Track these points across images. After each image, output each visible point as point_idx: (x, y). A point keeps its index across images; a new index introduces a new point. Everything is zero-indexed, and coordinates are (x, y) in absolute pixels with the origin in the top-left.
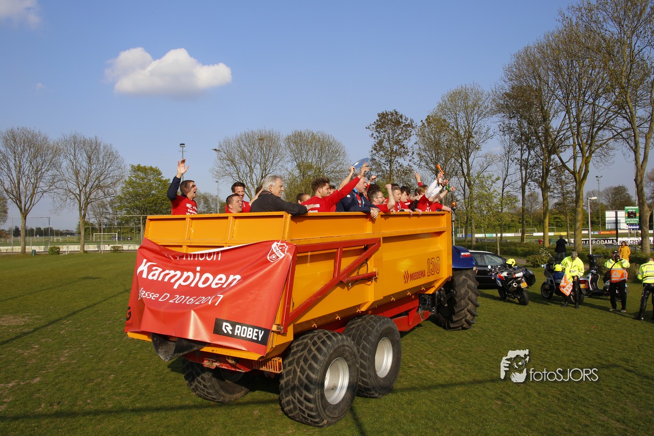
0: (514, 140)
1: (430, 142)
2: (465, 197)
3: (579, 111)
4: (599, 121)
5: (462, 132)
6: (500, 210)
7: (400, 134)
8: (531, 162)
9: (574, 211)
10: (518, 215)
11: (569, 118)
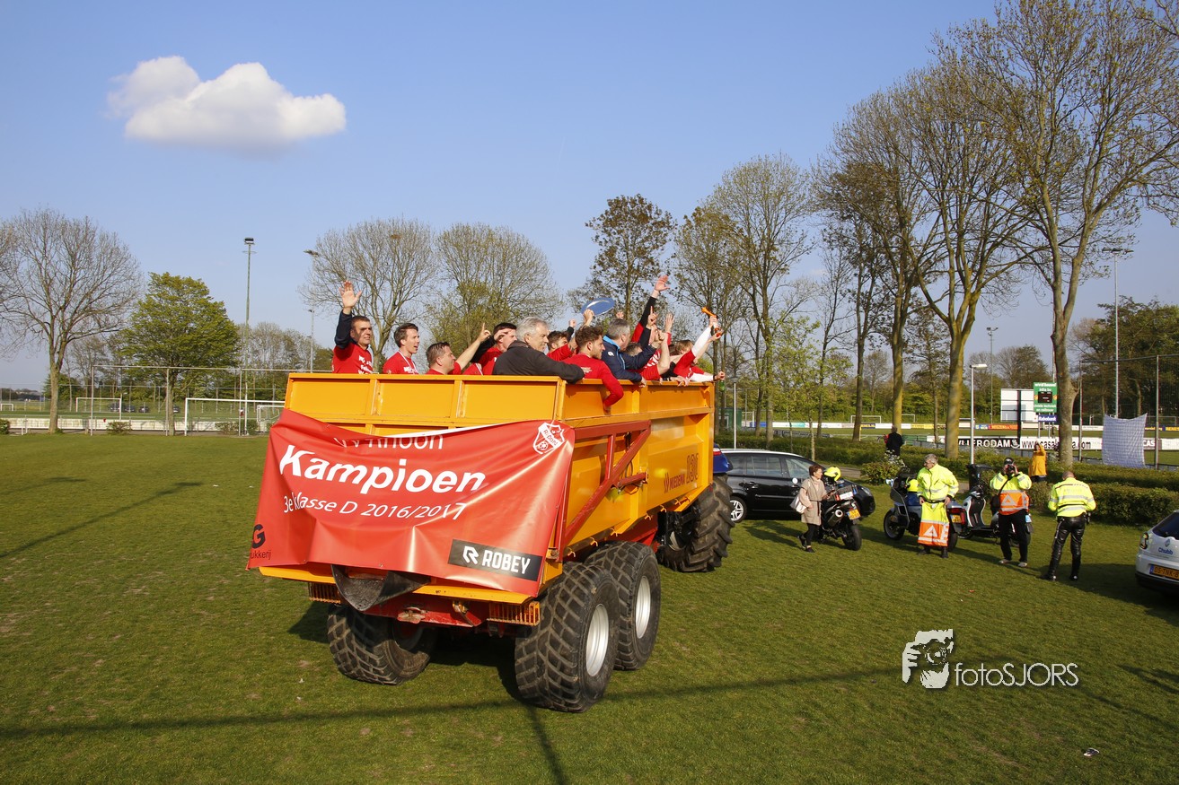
0: (847, 258)
1: (699, 254)
2: (757, 355)
3: (962, 213)
4: (995, 231)
5: (756, 240)
6: (818, 381)
7: (647, 238)
8: (876, 299)
9: (948, 387)
10: (851, 391)
11: (945, 224)
